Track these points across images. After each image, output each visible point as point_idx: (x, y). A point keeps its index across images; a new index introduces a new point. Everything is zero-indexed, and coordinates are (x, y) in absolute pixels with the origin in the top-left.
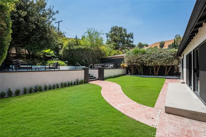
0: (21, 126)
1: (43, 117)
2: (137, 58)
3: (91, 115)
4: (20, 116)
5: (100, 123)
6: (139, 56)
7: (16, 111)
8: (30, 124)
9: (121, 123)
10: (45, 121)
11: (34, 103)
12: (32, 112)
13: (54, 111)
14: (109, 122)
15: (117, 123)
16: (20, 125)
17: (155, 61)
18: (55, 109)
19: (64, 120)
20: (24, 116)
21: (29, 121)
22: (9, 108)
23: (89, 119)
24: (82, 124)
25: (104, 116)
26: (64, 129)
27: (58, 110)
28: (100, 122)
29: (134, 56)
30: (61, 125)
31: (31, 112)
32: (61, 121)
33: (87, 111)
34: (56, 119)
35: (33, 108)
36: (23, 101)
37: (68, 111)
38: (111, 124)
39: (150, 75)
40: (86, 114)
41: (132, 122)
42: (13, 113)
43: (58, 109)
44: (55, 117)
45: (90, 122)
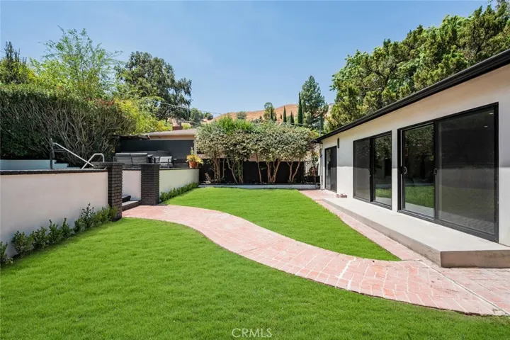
0: (79, 324)
1: (144, 296)
2: (233, 141)
3: (286, 291)
4: (73, 293)
5: (314, 317)
6: (238, 138)
7: (62, 280)
8: (105, 317)
9: (377, 314)
10: (151, 311)
11: (116, 254)
12: (111, 284)
13: (177, 280)
14: (341, 312)
15: (364, 315)
16: (74, 322)
17: (274, 149)
18: (180, 273)
19: (206, 307)
20: (88, 294)
21: (101, 308)
22: (42, 271)
23: (281, 305)
24: (259, 320)
25: (324, 295)
26: (205, 334)
27: (187, 278)
28: (314, 313)
29: (225, 135)
30: (196, 320)
31: (106, 284)
32: (199, 309)
33: (276, 281)
34: (181, 303)
35: (113, 271)
36: (84, 251)
37: (217, 280)
38: (344, 317)
39: (259, 183)
40: (273, 288)
41: (409, 312)
42: (53, 285)
43: (189, 275)
44: (180, 299)
45: (283, 312)
